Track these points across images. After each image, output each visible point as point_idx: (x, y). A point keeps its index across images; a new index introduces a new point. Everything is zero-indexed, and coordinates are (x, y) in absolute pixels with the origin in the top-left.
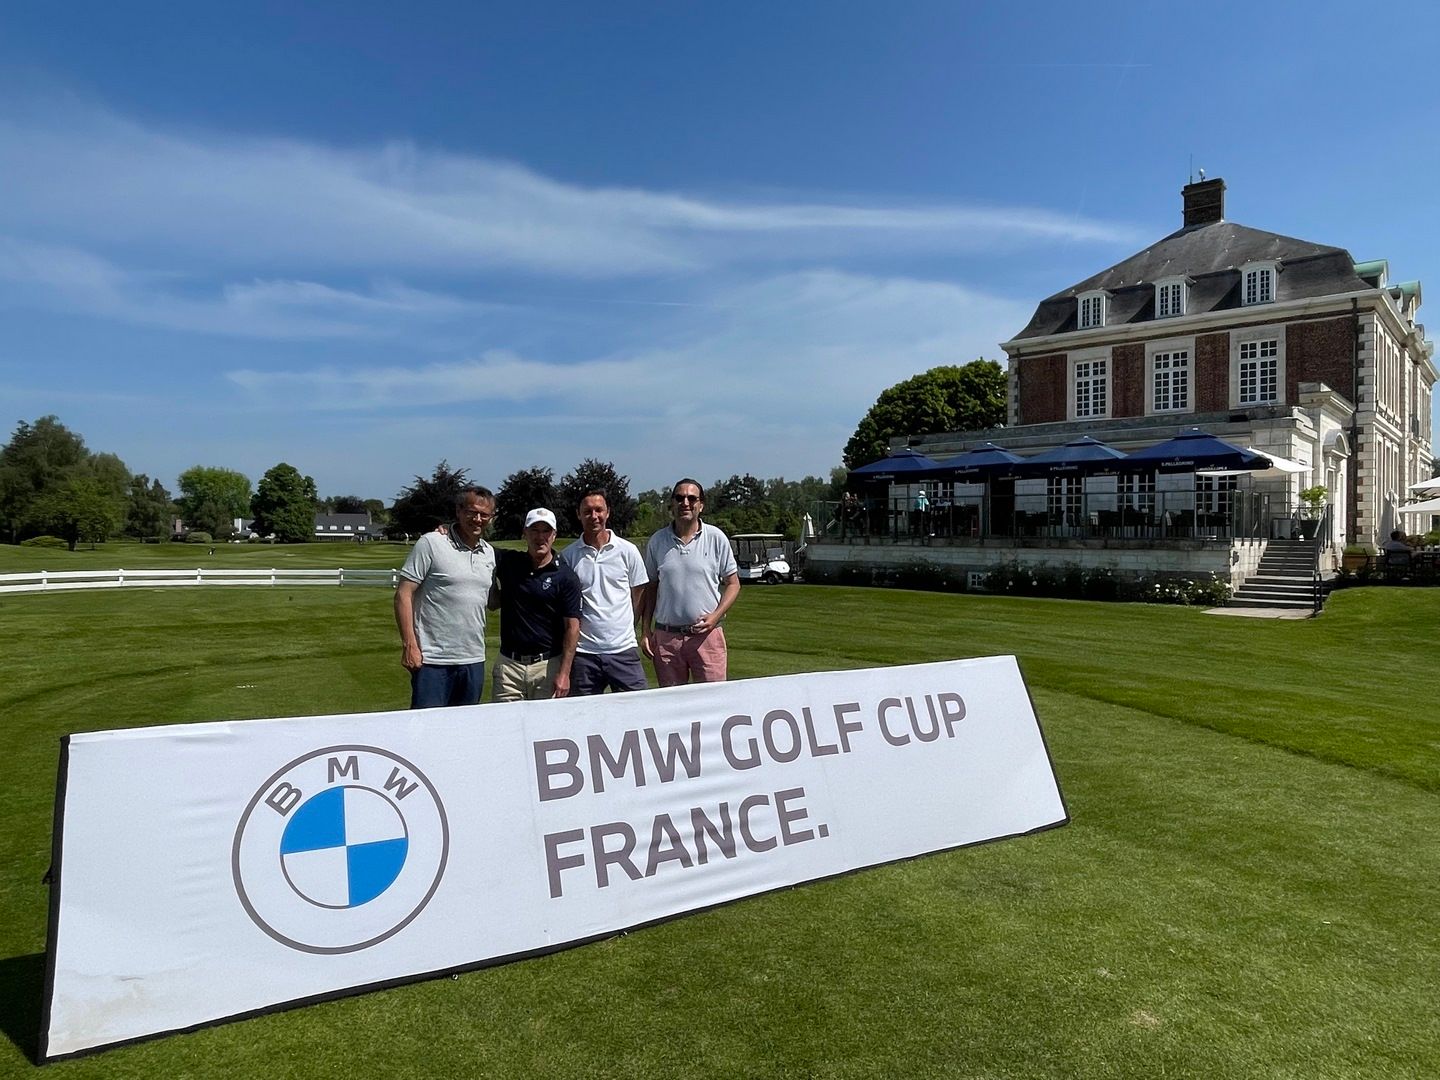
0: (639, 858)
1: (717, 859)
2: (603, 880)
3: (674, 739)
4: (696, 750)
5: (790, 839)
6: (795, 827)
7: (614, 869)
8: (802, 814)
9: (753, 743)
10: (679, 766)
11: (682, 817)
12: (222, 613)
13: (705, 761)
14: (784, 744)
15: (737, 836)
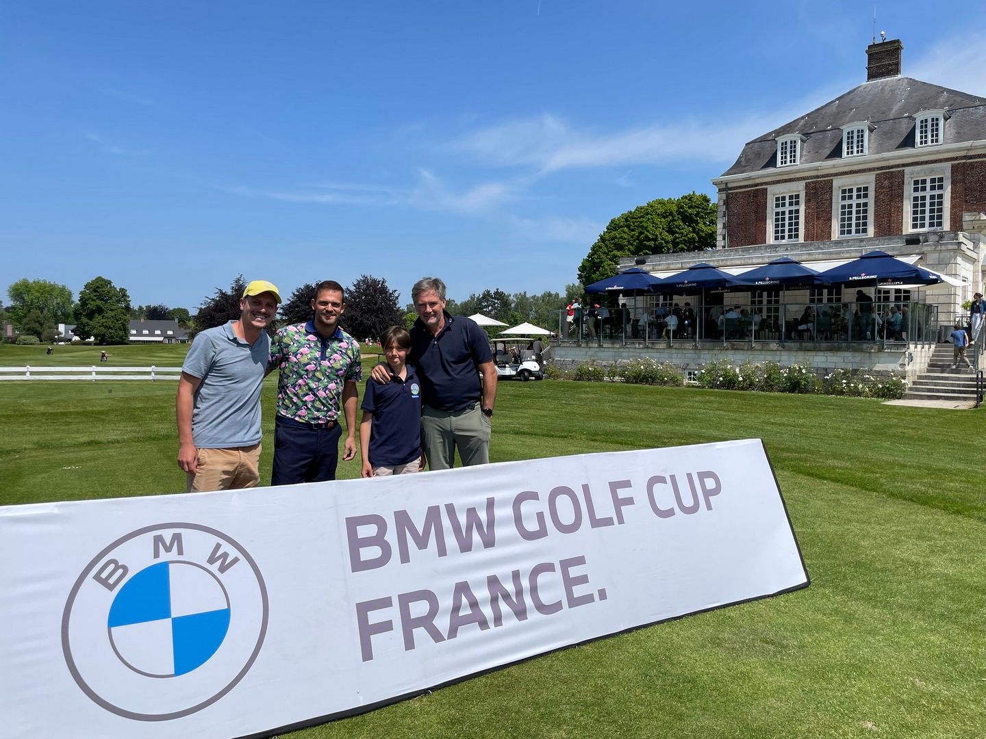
0: (442, 623)
1: (510, 623)
2: (409, 644)
3: (471, 512)
4: (491, 523)
5: (574, 602)
6: (578, 591)
7: (420, 633)
8: (583, 579)
9: (540, 516)
10: (476, 537)
11: (479, 585)
12: (48, 404)
13: (499, 532)
14: (567, 517)
15: (528, 600)
